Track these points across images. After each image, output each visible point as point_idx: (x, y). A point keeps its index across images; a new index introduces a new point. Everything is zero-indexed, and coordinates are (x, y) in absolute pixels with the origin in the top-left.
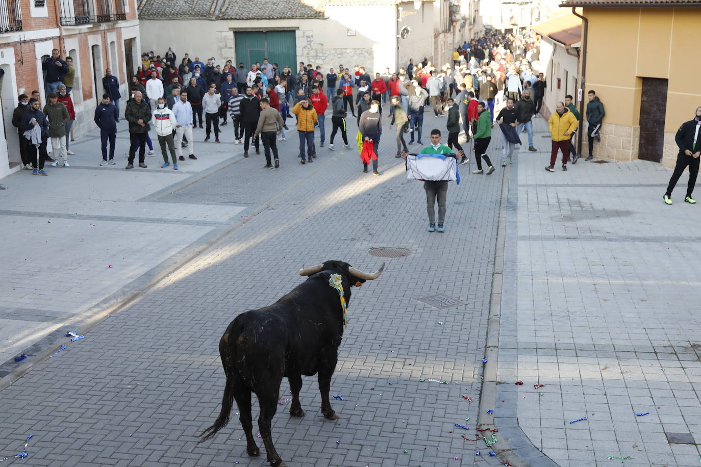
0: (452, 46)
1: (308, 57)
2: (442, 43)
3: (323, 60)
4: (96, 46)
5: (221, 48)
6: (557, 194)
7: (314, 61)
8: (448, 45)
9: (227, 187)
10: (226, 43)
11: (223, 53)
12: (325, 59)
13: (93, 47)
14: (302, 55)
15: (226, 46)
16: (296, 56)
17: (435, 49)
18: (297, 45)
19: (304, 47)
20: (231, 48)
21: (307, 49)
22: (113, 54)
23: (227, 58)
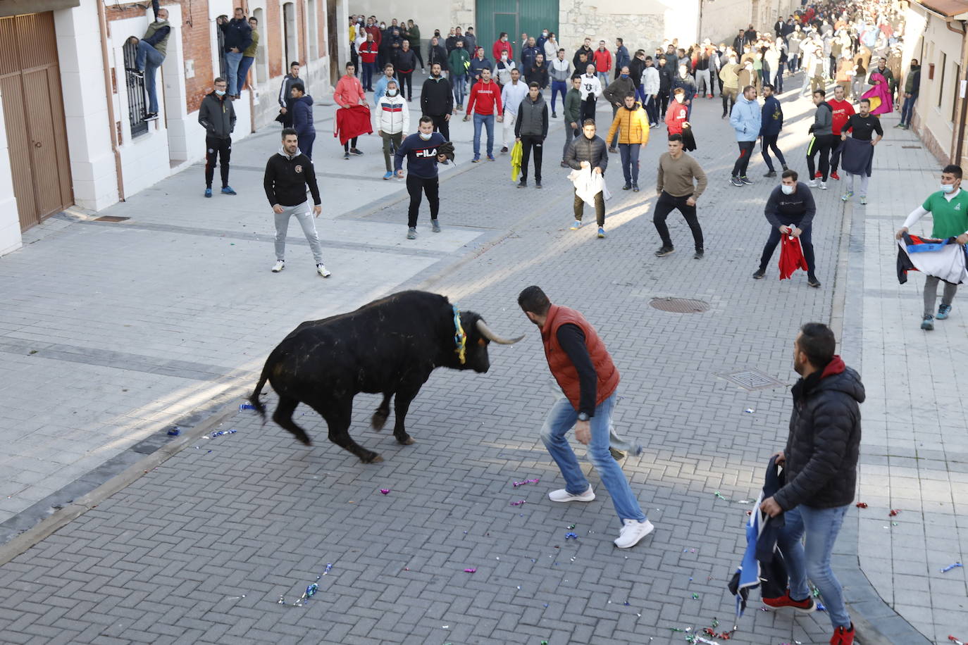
0: (777, 14)
1: (574, 24)
2: (764, 9)
3: (595, 29)
4: (290, 4)
5: (456, 11)
6: (923, 230)
7: (582, 30)
8: (772, 12)
9: (457, 203)
10: (463, 4)
11: (458, 17)
12: (598, 29)
13: (285, 6)
14: (567, 23)
15: (463, 7)
16: (559, 23)
17: (753, 17)
18: (560, 9)
19: (570, 12)
20: (470, 10)
21: (574, 14)
22: (311, 15)
23: (464, 24)
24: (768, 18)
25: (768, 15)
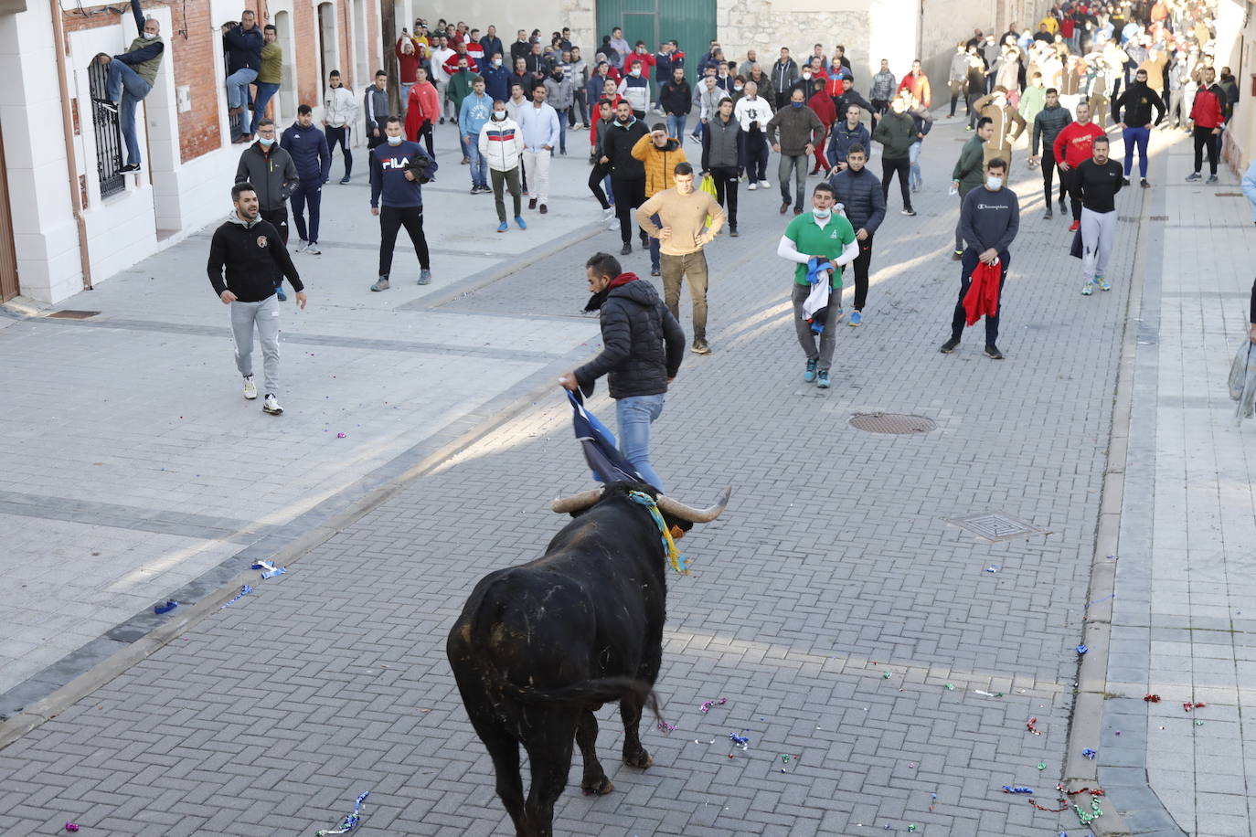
0: (1033, 7)
1: (739, 28)
2: (1013, 2)
3: (769, 34)
4: (327, 4)
5: (568, 11)
7: (751, 36)
8: (1026, 4)
9: (571, 284)
10: (577, 1)
11: (572, 19)
12: (774, 33)
13: (320, 7)
14: (729, 25)
15: (578, 5)
16: (716, 26)
17: (998, 13)
18: (719, 5)
19: (733, 9)
20: (588, 10)
21: (737, 13)
22: (359, 19)
23: (580, 30)
24: (1021, 12)
25: (1020, 9)
